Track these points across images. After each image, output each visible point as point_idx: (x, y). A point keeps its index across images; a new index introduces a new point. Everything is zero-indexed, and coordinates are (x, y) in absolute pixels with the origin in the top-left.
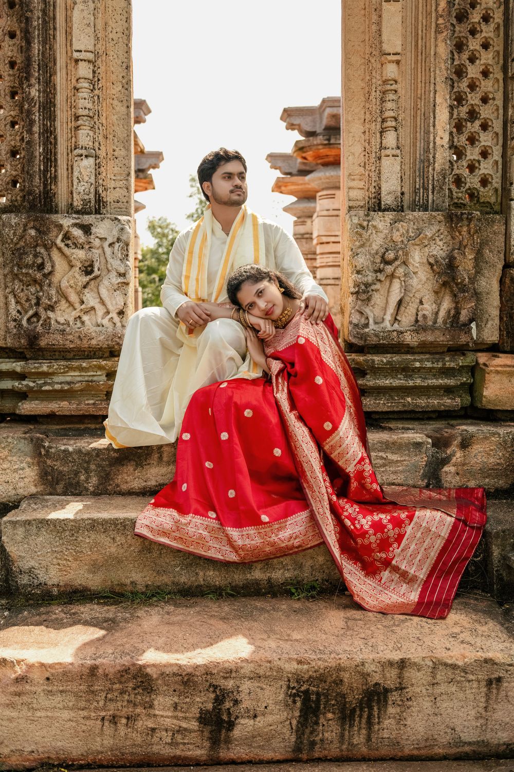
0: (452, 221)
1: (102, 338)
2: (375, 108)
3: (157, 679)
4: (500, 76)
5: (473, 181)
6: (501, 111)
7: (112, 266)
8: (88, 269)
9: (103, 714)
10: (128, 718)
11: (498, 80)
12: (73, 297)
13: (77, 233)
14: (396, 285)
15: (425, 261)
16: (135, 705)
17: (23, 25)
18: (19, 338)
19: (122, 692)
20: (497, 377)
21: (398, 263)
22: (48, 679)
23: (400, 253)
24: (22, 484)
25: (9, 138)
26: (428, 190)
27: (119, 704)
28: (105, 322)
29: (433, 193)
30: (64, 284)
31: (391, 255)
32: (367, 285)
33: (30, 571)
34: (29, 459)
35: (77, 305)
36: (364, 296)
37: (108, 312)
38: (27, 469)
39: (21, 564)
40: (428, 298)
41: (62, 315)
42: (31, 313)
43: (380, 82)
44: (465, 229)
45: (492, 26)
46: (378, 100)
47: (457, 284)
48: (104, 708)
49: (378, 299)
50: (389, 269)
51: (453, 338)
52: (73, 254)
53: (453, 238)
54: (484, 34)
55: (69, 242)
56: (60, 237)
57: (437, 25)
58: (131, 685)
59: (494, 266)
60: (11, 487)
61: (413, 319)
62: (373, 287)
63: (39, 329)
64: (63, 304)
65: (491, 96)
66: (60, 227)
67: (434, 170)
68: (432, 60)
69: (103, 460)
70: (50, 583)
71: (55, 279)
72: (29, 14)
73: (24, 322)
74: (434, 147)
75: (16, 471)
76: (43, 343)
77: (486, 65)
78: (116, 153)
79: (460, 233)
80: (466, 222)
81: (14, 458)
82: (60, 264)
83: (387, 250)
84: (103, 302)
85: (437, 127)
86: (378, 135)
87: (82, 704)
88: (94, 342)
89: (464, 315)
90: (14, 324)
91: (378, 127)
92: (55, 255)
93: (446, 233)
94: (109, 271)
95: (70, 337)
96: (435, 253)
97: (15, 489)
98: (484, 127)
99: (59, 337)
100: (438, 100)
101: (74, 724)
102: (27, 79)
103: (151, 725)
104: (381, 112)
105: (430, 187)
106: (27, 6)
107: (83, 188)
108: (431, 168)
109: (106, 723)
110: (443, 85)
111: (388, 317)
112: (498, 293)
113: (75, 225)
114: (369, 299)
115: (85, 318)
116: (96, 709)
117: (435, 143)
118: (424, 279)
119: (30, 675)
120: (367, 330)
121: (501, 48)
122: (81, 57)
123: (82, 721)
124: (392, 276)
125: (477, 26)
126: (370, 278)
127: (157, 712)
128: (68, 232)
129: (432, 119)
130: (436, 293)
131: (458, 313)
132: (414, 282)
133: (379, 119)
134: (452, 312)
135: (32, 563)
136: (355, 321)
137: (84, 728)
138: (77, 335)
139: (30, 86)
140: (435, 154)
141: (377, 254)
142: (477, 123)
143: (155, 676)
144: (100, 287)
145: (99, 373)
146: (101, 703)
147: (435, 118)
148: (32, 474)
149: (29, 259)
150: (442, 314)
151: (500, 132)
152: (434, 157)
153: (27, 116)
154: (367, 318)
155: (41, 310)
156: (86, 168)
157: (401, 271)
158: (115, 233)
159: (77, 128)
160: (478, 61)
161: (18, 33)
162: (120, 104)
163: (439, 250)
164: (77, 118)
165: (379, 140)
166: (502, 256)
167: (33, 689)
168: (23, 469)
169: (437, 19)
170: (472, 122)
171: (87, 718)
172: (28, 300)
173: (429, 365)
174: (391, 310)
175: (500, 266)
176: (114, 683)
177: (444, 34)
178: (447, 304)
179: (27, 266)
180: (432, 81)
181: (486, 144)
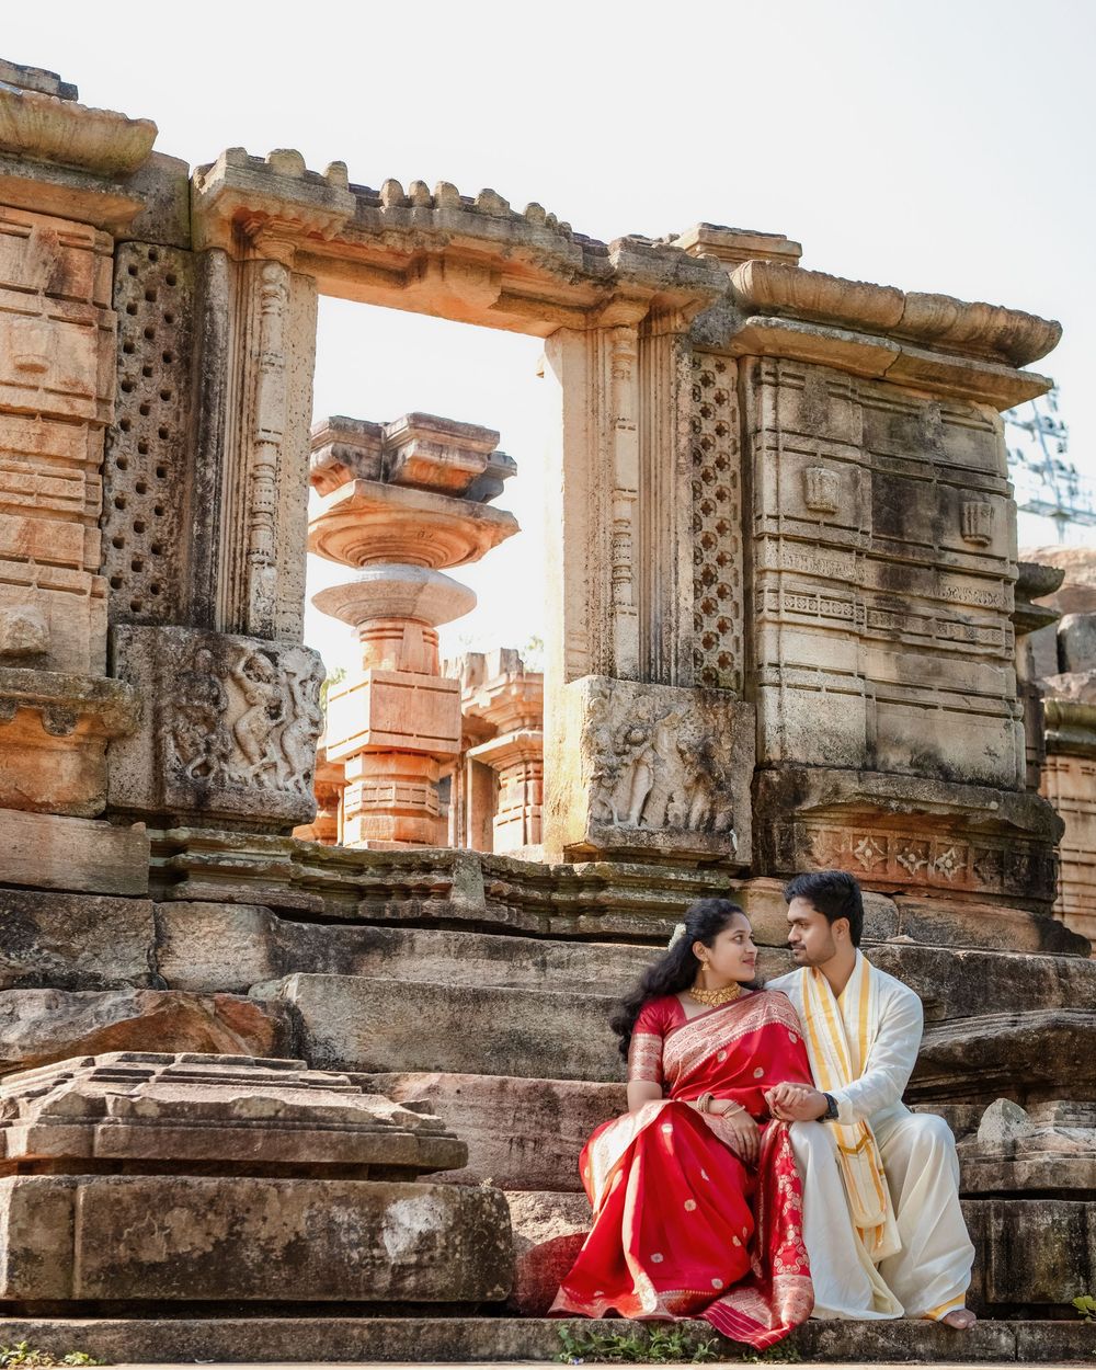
0: (705, 700)
1: (288, 805)
2: (605, 554)
3: (563, 1100)
4: (739, 535)
5: (711, 659)
6: (741, 577)
7: (303, 710)
8: (274, 712)
9: (512, 1135)
10: (535, 1142)
11: (736, 540)
12: (253, 748)
13: (264, 661)
14: (643, 773)
15: (674, 747)
16: (542, 1127)
17: (182, 385)
18: (184, 793)
19: (531, 1112)
20: (762, 902)
21: (647, 744)
22: (458, 1092)
23: (650, 732)
24: (245, 968)
25: (154, 528)
26: (669, 661)
27: (527, 1124)
28: (290, 784)
29: (676, 665)
30: (242, 728)
31: (638, 735)
32: (613, 769)
33: (327, 1042)
34: (254, 936)
35: (256, 759)
36: (608, 783)
37: (292, 773)
38: (252, 950)
39: (316, 1032)
40: (679, 795)
41: (238, 769)
42: (199, 761)
43: (610, 522)
44: (722, 711)
45: (729, 474)
46: (608, 544)
47: (714, 779)
48: (512, 1129)
49: (622, 791)
50: (637, 751)
51: (711, 845)
52: (258, 688)
53: (706, 722)
54: (719, 482)
55: (251, 672)
56: (242, 663)
57: (678, 465)
58: (538, 1104)
59: (745, 766)
60: (232, 971)
61: (661, 820)
62: (619, 772)
63: (211, 784)
64: (237, 755)
65: (728, 557)
66: (242, 651)
67: (677, 636)
68: (672, 503)
69: (344, 944)
70: (348, 1059)
71: (229, 720)
72: (210, 376)
73: (188, 773)
74: (677, 609)
75: (237, 950)
76: (214, 804)
77: (723, 519)
78: (288, 566)
79: (715, 715)
80: (722, 703)
81: (234, 934)
82: (234, 700)
83: (632, 728)
84: (286, 757)
85: (681, 585)
86: (609, 586)
87: (492, 1122)
88: (278, 810)
89: (720, 822)
90: (175, 774)
91: (609, 576)
92: (230, 686)
93: (697, 715)
94: (296, 717)
95: (249, 799)
96: (686, 738)
97: (237, 973)
98: (722, 593)
99: (235, 797)
100: (681, 553)
101: (483, 1145)
102: (203, 456)
103: (557, 1151)
104: (613, 559)
105: (673, 657)
106: (209, 366)
107: (263, 605)
108: (673, 635)
109: (515, 1146)
110: (686, 536)
111: (635, 813)
112: (749, 802)
113: (261, 651)
114: (613, 788)
115: (264, 777)
116: (505, 1128)
117: (678, 604)
118: (673, 770)
119: (442, 1086)
120: (611, 827)
121: (738, 501)
122: (270, 439)
123: (491, 1142)
124: (638, 762)
125: (710, 471)
126: (615, 761)
127: (563, 1137)
128: (252, 659)
129: (673, 576)
130: (687, 789)
131: (713, 818)
132: (663, 771)
133: (610, 568)
134: (707, 815)
135: (330, 1032)
136: (596, 816)
137: (493, 1149)
138: (258, 797)
139: (206, 465)
140: (678, 618)
141: (618, 732)
142: (714, 588)
143: (562, 1097)
144: (285, 737)
145: (283, 853)
146: (510, 1123)
147: (677, 573)
148: (259, 955)
149: (204, 688)
150: (695, 817)
151: (741, 603)
152: (677, 622)
153: (201, 503)
154: (611, 812)
155: (213, 759)
156: (268, 579)
157: (649, 756)
158: (309, 667)
159: (253, 527)
160: (712, 513)
161: (175, 394)
162: (296, 504)
163: (689, 734)
164: (253, 514)
165: (609, 593)
166: (753, 754)
167: (445, 1101)
168: (246, 948)
169: (678, 458)
170: (709, 586)
171: (496, 1138)
172: (194, 744)
173: (685, 877)
174: (637, 806)
175: (751, 766)
176: (522, 1101)
177: (686, 476)
178: (700, 804)
179: (200, 697)
180: (673, 529)
181: (725, 615)
